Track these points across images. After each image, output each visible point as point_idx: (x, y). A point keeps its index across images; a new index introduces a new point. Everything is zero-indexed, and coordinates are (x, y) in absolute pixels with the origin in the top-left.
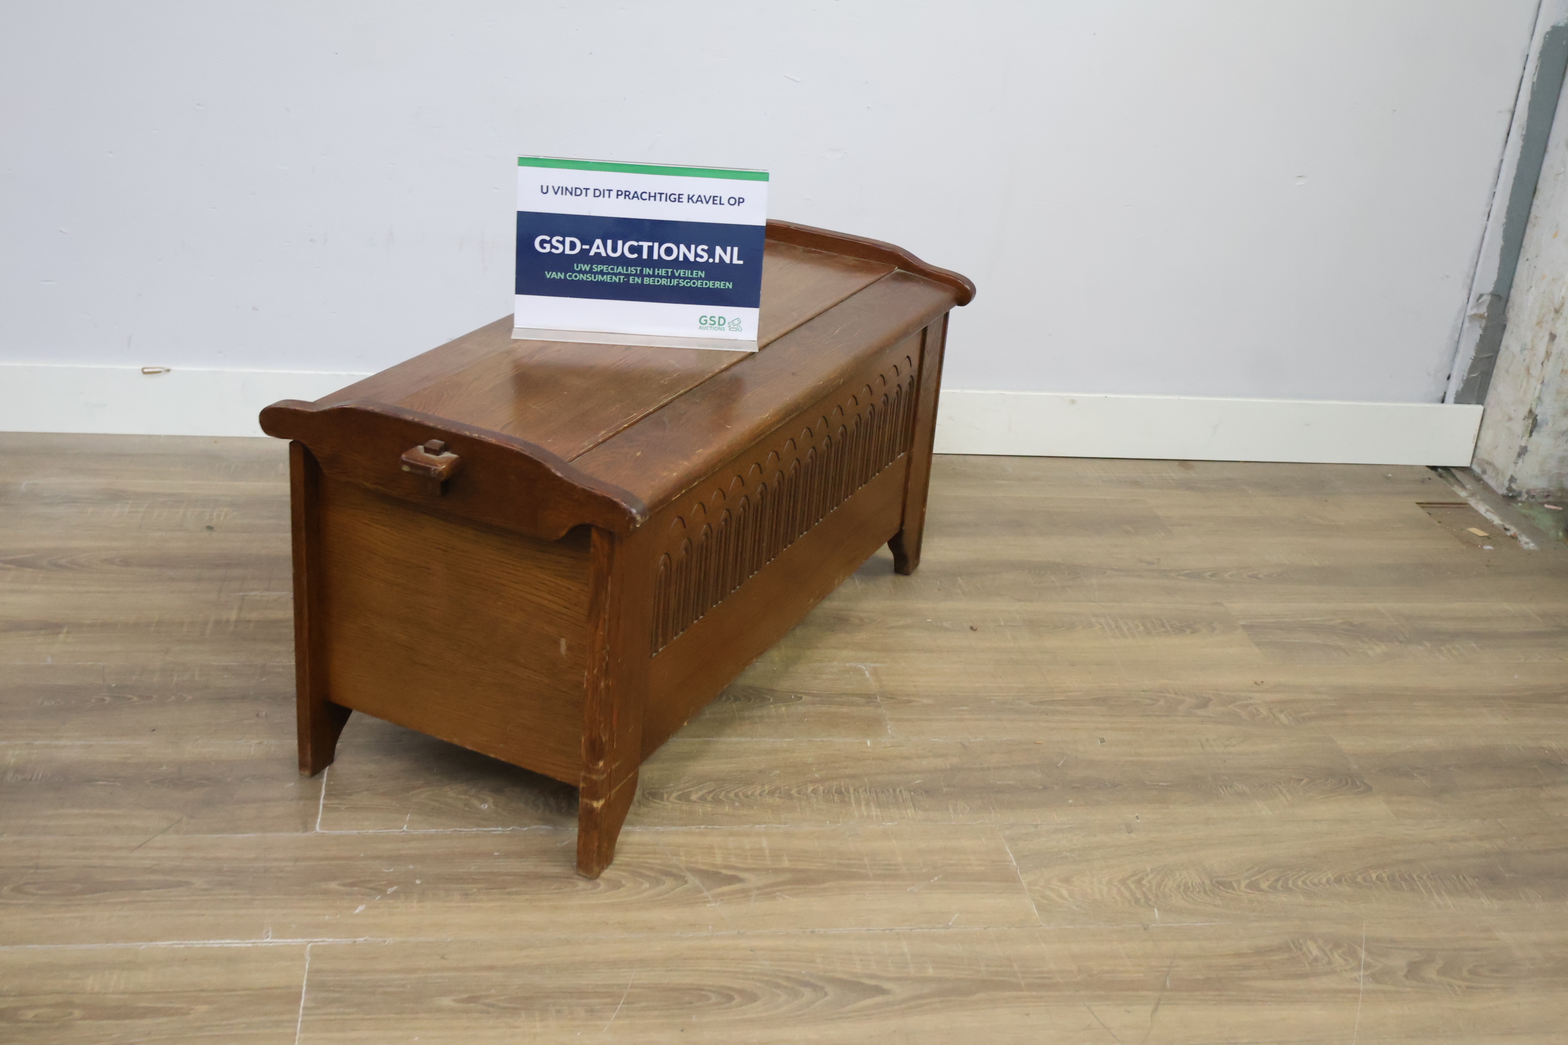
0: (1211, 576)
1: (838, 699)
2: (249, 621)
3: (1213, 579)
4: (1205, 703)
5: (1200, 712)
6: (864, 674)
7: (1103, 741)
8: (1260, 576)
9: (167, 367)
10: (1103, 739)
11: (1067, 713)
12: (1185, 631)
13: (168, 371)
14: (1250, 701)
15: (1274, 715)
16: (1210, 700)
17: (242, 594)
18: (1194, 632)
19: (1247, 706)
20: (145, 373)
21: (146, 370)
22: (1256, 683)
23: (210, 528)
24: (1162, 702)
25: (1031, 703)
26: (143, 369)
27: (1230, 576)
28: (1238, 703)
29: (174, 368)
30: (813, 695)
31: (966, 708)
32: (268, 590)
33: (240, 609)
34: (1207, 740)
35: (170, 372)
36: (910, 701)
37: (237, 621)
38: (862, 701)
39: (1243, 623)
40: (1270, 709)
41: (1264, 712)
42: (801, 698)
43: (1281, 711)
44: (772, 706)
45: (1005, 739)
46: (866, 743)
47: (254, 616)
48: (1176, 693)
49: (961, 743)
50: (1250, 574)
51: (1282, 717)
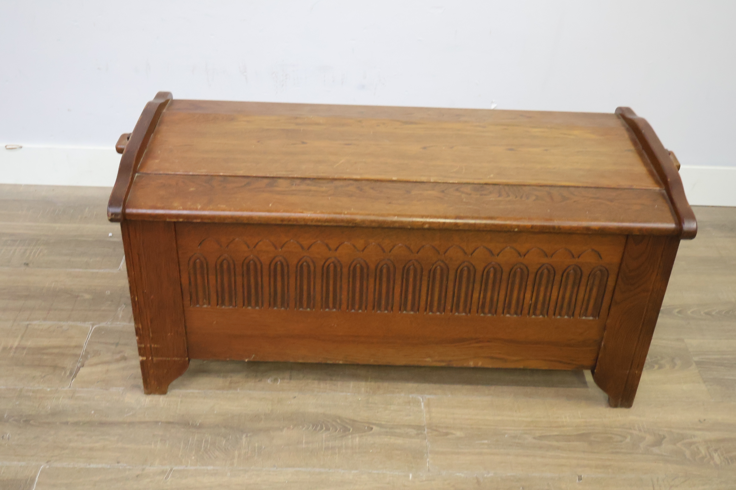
0: (679, 312)
1: (398, 431)
2: (24, 348)
3: (680, 315)
4: (659, 441)
5: (655, 450)
6: (420, 406)
7: (580, 478)
8: (714, 313)
9: (20, 144)
10: (581, 476)
11: (558, 448)
12: (654, 367)
13: (21, 147)
14: (694, 440)
15: (710, 455)
16: (664, 437)
17: (27, 323)
18: (661, 367)
19: (691, 444)
20: (7, 149)
21: (8, 147)
22: (700, 421)
23: (27, 264)
24: (628, 440)
25: (535, 438)
26: (6, 147)
27: (692, 312)
28: (686, 441)
29: (25, 145)
30: (380, 426)
31: (486, 442)
32: (45, 319)
33: (22, 337)
34: (658, 481)
35: (22, 148)
36: (447, 434)
37: (17, 348)
38: (413, 432)
39: (696, 359)
40: (708, 448)
41: (703, 451)
42: (372, 429)
43: (716, 450)
44: (350, 436)
45: (509, 474)
46: (409, 476)
47: (30, 343)
48: (640, 430)
49: (477, 478)
50: (706, 311)
51: (716, 456)
